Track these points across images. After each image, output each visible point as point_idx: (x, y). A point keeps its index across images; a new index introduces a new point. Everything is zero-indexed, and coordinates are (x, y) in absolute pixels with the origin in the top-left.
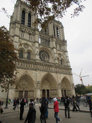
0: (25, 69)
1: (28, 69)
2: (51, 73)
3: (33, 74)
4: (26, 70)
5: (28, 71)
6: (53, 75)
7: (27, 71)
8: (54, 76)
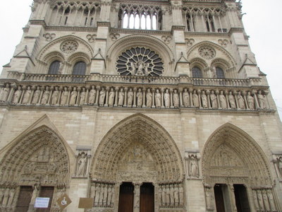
0: (42, 108)
1: (52, 108)
2: (148, 115)
3: (67, 125)
4: (43, 113)
5: (49, 113)
6: (159, 121)
7: (45, 116)
8: (164, 125)
